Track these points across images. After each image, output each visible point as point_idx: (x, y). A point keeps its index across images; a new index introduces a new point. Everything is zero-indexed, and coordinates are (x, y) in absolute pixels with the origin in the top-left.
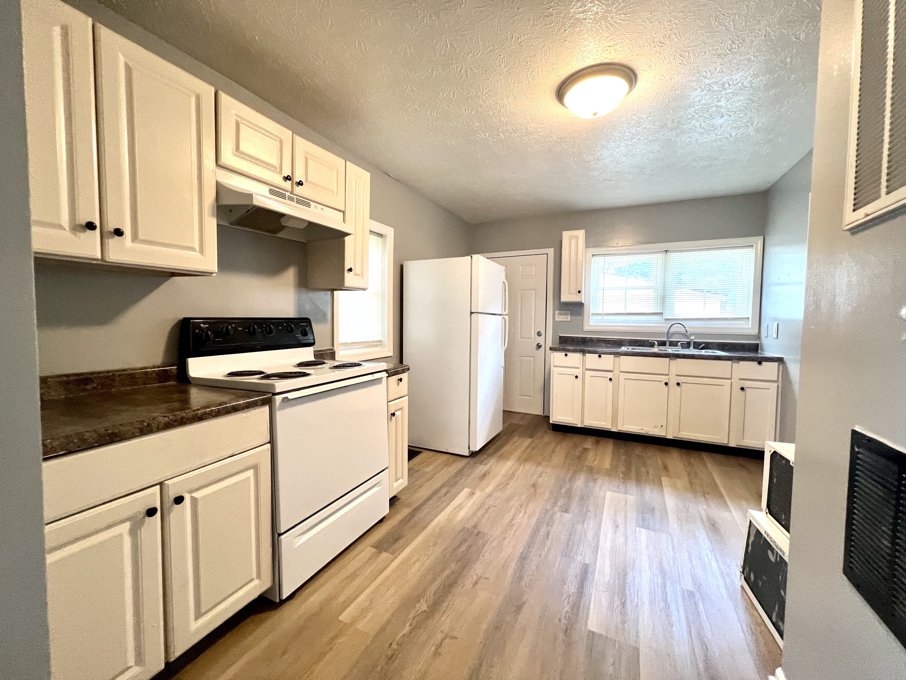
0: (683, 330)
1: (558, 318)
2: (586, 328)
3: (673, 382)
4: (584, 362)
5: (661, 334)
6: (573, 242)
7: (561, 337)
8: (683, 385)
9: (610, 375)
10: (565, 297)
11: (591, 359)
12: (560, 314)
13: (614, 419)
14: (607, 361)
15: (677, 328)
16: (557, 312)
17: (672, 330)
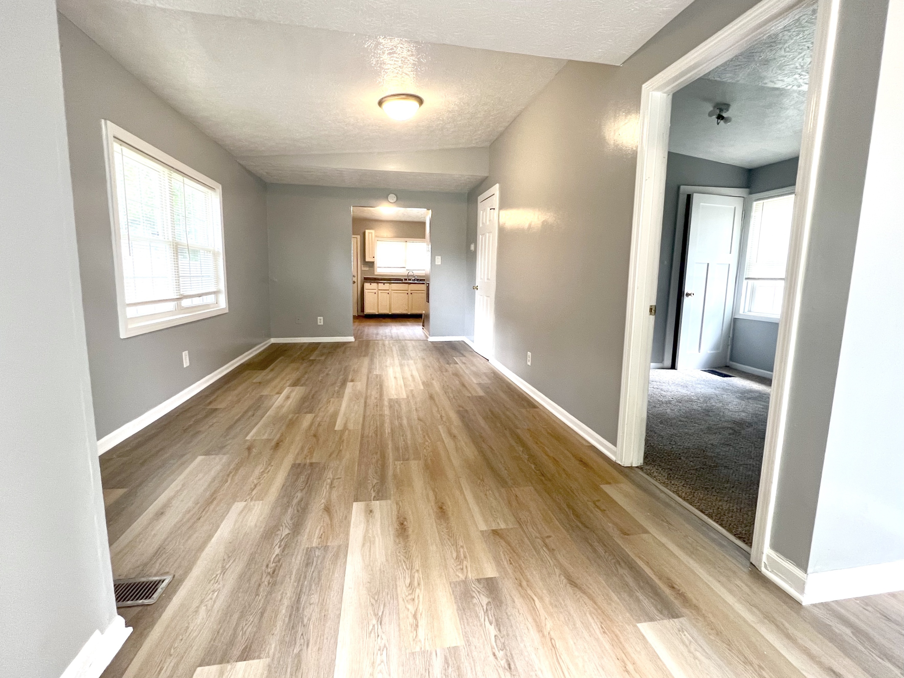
0: (412, 274)
1: (364, 269)
2: (376, 273)
3: (409, 292)
4: (378, 287)
5: (405, 276)
6: (370, 235)
7: (365, 278)
8: (413, 294)
9: (387, 292)
10: (368, 259)
11: (381, 286)
12: (364, 267)
13: (390, 309)
14: (387, 286)
15: (411, 273)
16: (362, 266)
17: (409, 274)
